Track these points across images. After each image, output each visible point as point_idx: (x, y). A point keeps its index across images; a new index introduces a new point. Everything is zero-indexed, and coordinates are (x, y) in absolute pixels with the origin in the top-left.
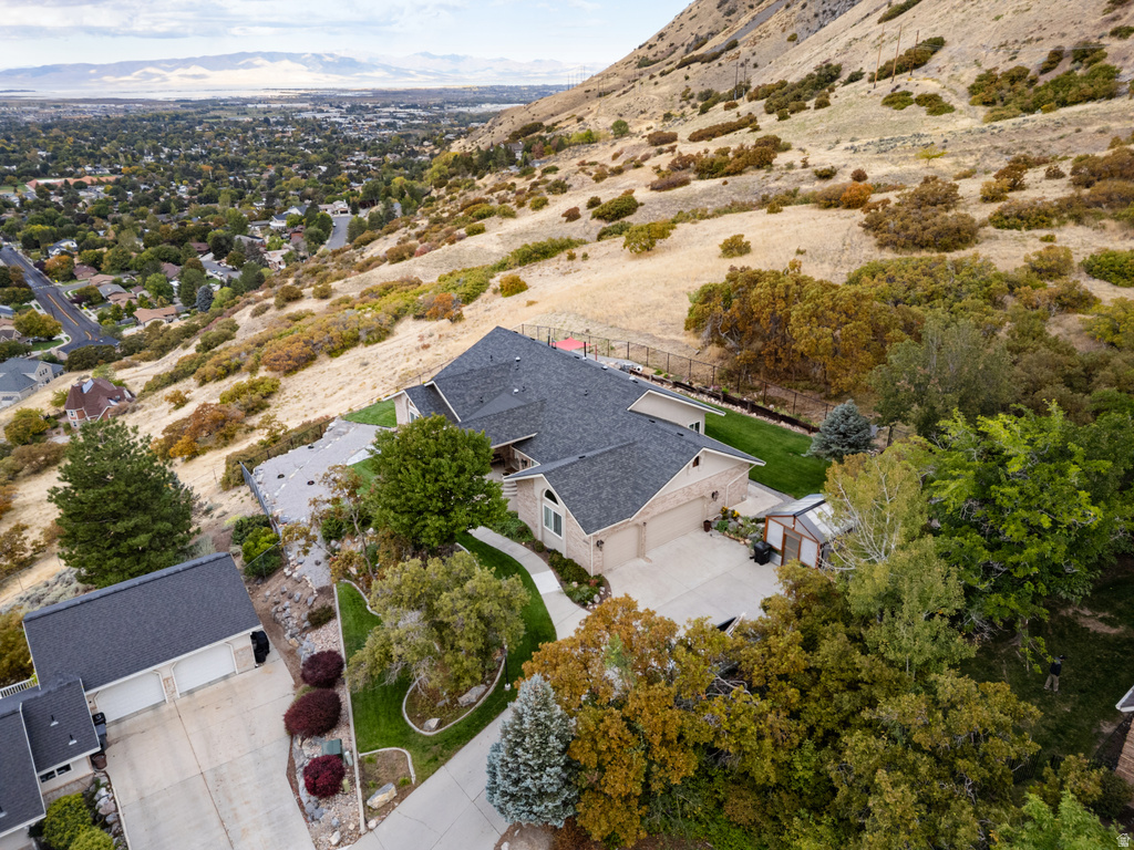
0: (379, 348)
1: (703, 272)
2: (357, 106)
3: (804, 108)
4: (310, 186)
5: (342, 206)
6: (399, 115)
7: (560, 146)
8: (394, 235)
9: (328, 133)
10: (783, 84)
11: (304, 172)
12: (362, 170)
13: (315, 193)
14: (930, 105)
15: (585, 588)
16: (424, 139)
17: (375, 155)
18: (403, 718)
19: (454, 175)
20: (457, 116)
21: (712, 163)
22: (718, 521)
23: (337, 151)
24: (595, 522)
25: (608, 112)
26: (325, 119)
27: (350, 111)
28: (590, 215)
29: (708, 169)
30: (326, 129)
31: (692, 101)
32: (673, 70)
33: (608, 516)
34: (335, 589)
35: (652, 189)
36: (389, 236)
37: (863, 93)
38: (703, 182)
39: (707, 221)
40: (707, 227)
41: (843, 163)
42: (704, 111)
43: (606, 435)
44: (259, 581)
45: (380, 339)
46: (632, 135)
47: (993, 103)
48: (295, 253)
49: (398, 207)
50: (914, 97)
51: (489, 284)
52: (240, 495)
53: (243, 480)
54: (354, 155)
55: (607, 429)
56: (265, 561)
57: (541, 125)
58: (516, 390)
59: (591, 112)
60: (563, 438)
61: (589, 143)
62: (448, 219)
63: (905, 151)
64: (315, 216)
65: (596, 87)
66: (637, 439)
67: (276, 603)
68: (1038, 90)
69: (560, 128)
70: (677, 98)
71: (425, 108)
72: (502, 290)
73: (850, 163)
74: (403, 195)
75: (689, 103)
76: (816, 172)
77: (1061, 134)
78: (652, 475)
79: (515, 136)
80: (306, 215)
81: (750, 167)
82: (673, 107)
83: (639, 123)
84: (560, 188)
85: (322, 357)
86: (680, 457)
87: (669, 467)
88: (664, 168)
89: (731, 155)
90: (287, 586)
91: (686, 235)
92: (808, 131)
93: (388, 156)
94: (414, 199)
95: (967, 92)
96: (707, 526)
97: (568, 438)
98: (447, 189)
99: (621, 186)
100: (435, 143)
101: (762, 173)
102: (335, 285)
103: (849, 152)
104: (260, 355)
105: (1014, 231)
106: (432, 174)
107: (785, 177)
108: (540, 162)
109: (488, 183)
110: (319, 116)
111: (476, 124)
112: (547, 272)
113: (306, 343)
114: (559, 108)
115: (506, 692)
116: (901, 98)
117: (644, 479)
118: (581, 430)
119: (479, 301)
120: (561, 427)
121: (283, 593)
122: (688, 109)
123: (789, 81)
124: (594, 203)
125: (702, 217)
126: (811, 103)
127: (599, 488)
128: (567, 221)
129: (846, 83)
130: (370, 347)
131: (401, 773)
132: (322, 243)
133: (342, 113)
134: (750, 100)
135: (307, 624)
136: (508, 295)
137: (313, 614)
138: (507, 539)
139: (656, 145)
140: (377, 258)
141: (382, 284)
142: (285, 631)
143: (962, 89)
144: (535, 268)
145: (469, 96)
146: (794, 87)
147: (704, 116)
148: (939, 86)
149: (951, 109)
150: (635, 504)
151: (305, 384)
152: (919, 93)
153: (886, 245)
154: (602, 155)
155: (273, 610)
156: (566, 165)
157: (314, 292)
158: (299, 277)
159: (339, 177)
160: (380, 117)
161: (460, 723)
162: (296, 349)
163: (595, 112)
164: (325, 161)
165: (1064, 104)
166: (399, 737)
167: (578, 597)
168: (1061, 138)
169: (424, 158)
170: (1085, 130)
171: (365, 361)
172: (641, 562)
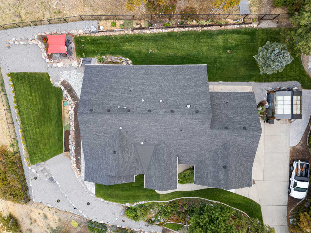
78: (248, 150)
118: (196, 146)
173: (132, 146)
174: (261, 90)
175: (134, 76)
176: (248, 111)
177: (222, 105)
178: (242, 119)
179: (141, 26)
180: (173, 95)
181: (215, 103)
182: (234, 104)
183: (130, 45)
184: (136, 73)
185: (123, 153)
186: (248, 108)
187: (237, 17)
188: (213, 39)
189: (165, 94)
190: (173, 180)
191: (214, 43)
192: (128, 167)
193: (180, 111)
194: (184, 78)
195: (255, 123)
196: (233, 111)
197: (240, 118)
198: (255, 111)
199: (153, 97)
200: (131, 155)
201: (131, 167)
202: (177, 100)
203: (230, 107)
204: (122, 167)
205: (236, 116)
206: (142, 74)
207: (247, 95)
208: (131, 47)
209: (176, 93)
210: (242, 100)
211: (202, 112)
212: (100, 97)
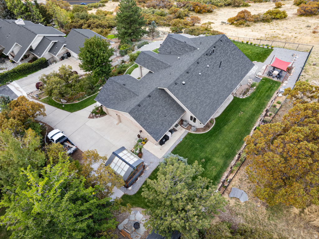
96: (139, 136)
173: (181, 53)
174: (152, 161)
175: (228, 79)
176: (148, 121)
177: (166, 111)
178: (147, 111)
179: (267, 116)
180: (198, 85)
181: (171, 109)
182: (160, 120)
183: (254, 104)
184: (230, 82)
185: (181, 45)
186: (150, 123)
187: (232, 184)
188: (223, 156)
189: (202, 81)
190: (141, 62)
191: (219, 155)
192: (170, 45)
193: (184, 76)
194: (205, 102)
195: (136, 115)
196: (156, 112)
197: (148, 111)
198: (144, 125)
199: (206, 73)
200: (176, 50)
201: (169, 47)
202: (193, 83)
203: (160, 114)
204: (173, 42)
205: (151, 110)
206: (227, 84)
207: (159, 134)
208: (253, 104)
209: (198, 87)
210: (158, 127)
211: (173, 86)
212: (227, 51)
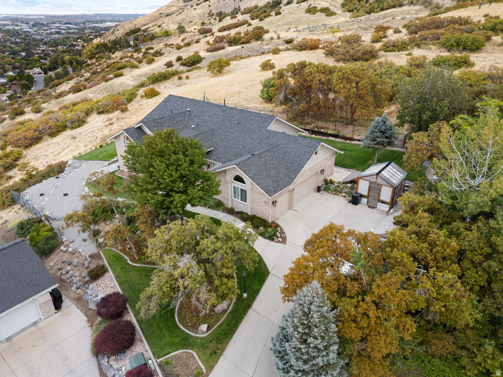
0: (80, 130)
1: (256, 78)
2: (37, 24)
3: (269, 15)
4: (18, 62)
5: (38, 70)
6: (62, 28)
7: (153, 38)
8: (72, 81)
9: (23, 36)
10: (256, 7)
11: (12, 56)
12: (45, 55)
13: (21, 66)
14: (326, 12)
15: (270, 230)
16: (78, 38)
17: (52, 47)
18: (180, 329)
19: (98, 53)
20: (93, 28)
21: (235, 38)
22: (323, 186)
23: (30, 45)
24: (272, 189)
25: (173, 22)
26: (20, 30)
27: (34, 25)
28: (179, 64)
29: (233, 42)
30: (22, 34)
31: (214, 17)
32: (202, 3)
33: (278, 186)
34: (102, 254)
35: (208, 51)
36: (69, 82)
37: (296, 8)
38: (231, 47)
39: (244, 59)
40: (246, 62)
41: (296, 36)
42: (220, 21)
43: (259, 143)
44: (44, 257)
45: (79, 126)
46: (187, 32)
47: (352, 11)
48: (14, 95)
49: (70, 69)
50: (318, 9)
51: (137, 94)
52: (14, 210)
53: (14, 202)
54: (40, 47)
55: (258, 140)
56: (47, 244)
57: (140, 29)
58: (193, 126)
59: (165, 23)
60: (232, 148)
61: (167, 36)
62: (100, 72)
63: (322, 31)
64: (24, 75)
65: (165, 12)
66: (279, 143)
67: (60, 269)
68: (370, 4)
69: (150, 30)
70: (206, 15)
71: (76, 24)
72: (146, 95)
73: (299, 36)
74: (72, 63)
75: (212, 18)
76: (285, 40)
77: (386, 21)
78: (295, 161)
79: (128, 34)
80: (18, 75)
81: (253, 40)
82: (205, 20)
83: (190, 27)
84: (159, 54)
85: (46, 137)
86: (309, 149)
87: (304, 155)
88: (211, 42)
89: (242, 35)
90: (66, 257)
91: (236, 65)
92: (275, 25)
93: (59, 47)
94: (78, 65)
95: (340, 6)
96: (319, 189)
97: (235, 148)
98: (96, 60)
99: (191, 51)
100: (84, 40)
101: (259, 42)
102: (43, 105)
103: (296, 32)
104: (7, 140)
105: (393, 52)
106: (86, 53)
107: (270, 43)
108: (144, 45)
109: (118, 56)
110: (16, 28)
111: (103, 32)
112: (168, 86)
113: (35, 130)
114: (147, 22)
115: (245, 299)
116: (313, 9)
117: (291, 163)
118: (241, 143)
119: (133, 102)
120: (228, 143)
121: (63, 263)
122: (212, 20)
123: (259, 5)
124: (179, 59)
125: (241, 58)
126: (273, 13)
127: (269, 171)
128: (167, 68)
129: (285, 5)
130: (74, 130)
131: (193, 368)
132: (30, 89)
133: (29, 27)
134: (242, 14)
135: (87, 279)
136: (150, 98)
137: (92, 271)
138: (209, 210)
139: (203, 34)
140: (65, 92)
141: (71, 103)
142: (71, 286)
143: (339, 5)
144: (161, 84)
145: (98, 18)
146: (262, 8)
147: (221, 22)
148: (328, 4)
149: (335, 14)
150: (290, 178)
151: (38, 152)
152: (321, 7)
153: (340, 60)
154: (176, 40)
155: (59, 274)
156: (157, 46)
157: (31, 110)
158: (20, 104)
159: (33, 58)
160: (52, 29)
161: (222, 324)
162: (29, 134)
163: (167, 23)
164: (24, 50)
165: (382, 10)
166: (182, 342)
167: (268, 235)
168: (387, 22)
169: (79, 48)
170: (396, 18)
171: (74, 136)
172: (292, 212)
